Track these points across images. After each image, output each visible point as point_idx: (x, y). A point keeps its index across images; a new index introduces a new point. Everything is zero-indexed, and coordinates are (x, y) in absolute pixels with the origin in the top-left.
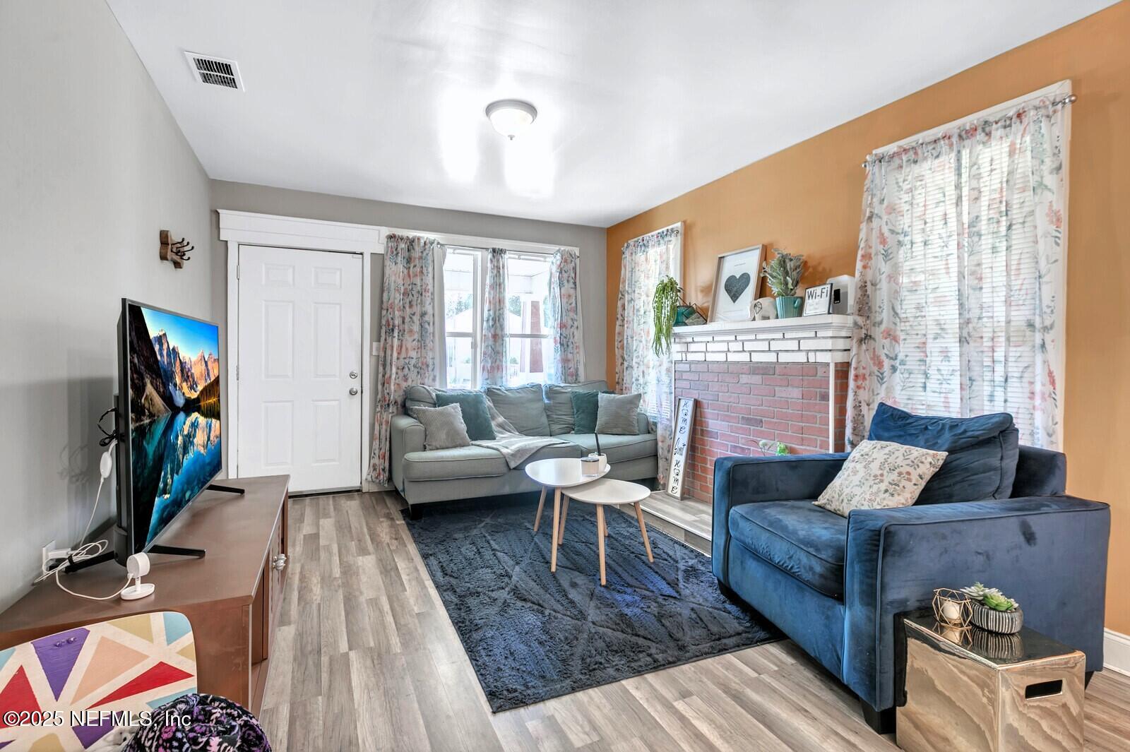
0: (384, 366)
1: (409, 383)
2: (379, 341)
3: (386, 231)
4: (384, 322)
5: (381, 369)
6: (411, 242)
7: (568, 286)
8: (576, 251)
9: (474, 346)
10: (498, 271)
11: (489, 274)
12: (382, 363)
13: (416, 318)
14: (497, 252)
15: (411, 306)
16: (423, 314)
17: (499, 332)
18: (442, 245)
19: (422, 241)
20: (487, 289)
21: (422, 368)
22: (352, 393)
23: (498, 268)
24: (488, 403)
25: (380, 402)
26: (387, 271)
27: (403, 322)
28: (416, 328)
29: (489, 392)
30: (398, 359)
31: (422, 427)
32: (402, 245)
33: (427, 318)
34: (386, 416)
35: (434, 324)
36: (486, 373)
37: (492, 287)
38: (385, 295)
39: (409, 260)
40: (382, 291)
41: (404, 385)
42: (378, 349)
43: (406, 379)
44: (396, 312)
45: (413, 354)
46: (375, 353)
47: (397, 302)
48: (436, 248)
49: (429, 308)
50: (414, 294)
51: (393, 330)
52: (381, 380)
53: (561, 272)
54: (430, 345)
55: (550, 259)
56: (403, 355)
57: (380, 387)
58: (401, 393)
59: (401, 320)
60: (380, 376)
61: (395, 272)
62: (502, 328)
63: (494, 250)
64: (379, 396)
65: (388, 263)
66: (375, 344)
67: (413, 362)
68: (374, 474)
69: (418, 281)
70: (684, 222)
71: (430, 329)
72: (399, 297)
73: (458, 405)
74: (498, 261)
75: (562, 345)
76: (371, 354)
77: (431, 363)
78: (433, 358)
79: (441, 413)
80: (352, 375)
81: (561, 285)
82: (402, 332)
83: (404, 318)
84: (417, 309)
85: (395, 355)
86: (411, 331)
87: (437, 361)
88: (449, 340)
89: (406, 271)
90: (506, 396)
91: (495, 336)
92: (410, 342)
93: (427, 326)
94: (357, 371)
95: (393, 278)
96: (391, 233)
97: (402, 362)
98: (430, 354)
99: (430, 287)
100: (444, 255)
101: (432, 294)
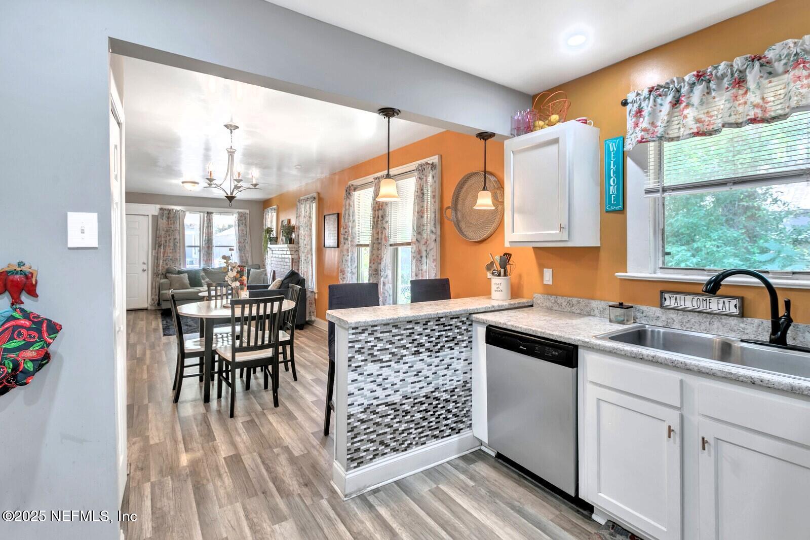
0: (157, 259)
1: (169, 266)
2: (155, 249)
3: (158, 206)
4: (157, 242)
5: (156, 261)
6: (169, 210)
7: (242, 227)
8: (247, 211)
9: (200, 251)
10: (210, 221)
11: (205, 222)
12: (156, 258)
13: (172, 241)
14: (209, 213)
15: (169, 236)
16: (175, 239)
17: (210, 245)
18: (184, 211)
19: (174, 211)
20: (205, 228)
21: (174, 260)
22: (144, 270)
23: (210, 220)
24: (202, 274)
25: (156, 274)
26: (159, 223)
27: (166, 243)
28: (172, 244)
29: (204, 270)
30: (163, 257)
31: (169, 282)
32: (166, 212)
33: (176, 241)
34: (158, 279)
35: (180, 243)
36: (204, 262)
37: (207, 227)
38: (158, 232)
39: (168, 218)
40: (157, 230)
41: (166, 267)
42: (155, 253)
43: (167, 264)
44: (162, 239)
45: (171, 255)
46: (154, 254)
47: (163, 234)
48: (181, 213)
49: (178, 237)
50: (170, 231)
51: (161, 245)
52: (156, 265)
53: (239, 221)
54: (178, 251)
55: (235, 215)
56: (166, 255)
57: (155, 268)
58: (165, 270)
59: (165, 242)
60: (156, 263)
61: (163, 223)
62: (211, 244)
63: (208, 213)
64: (155, 271)
65: (159, 219)
66: (154, 251)
67: (170, 258)
68: (153, 302)
69: (172, 226)
70: (278, 205)
71: (178, 245)
72: (163, 233)
73: (186, 274)
74: (210, 217)
75: (239, 250)
76: (152, 255)
77: (178, 258)
78: (180, 256)
79: (178, 277)
80: (144, 263)
81: (239, 226)
82: (165, 247)
83: (166, 241)
84: (172, 238)
85: (162, 255)
86: (169, 246)
87: (181, 258)
88: (187, 249)
89: (167, 222)
90: (211, 271)
91: (208, 247)
92: (169, 250)
93: (176, 243)
94: (146, 262)
95: (161, 225)
96: (161, 207)
97: (165, 258)
98: (178, 255)
99: (178, 229)
100: (185, 215)
101: (179, 231)
